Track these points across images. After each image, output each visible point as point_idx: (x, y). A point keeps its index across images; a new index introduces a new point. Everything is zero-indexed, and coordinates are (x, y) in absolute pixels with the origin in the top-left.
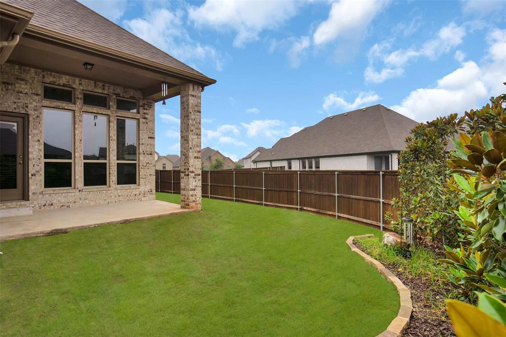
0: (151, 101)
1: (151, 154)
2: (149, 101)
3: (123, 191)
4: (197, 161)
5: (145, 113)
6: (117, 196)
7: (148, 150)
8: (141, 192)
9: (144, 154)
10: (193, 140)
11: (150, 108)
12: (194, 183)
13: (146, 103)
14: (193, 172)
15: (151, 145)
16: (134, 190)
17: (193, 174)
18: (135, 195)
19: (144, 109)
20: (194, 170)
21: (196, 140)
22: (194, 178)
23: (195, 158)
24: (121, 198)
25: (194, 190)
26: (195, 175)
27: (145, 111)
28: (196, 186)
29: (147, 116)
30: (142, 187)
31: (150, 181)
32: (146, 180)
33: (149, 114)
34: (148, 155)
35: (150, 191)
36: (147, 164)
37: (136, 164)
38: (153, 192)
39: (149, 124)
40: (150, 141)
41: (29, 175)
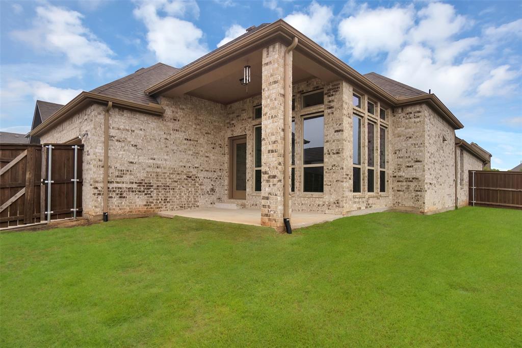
0: (337, 83)
1: (338, 153)
2: (335, 83)
3: (306, 199)
4: (271, 156)
5: (330, 102)
6: (301, 204)
7: (334, 148)
8: (324, 202)
9: (329, 154)
11: (336, 91)
12: (267, 189)
13: (331, 87)
15: (338, 140)
16: (317, 199)
18: (319, 206)
19: (329, 96)
20: (267, 169)
22: (268, 181)
23: (269, 151)
24: (304, 207)
27: (330, 98)
28: (270, 194)
29: (332, 104)
30: (327, 197)
31: (337, 189)
32: (331, 188)
33: (336, 100)
34: (334, 154)
35: (336, 202)
36: (333, 166)
37: (323, 167)
38: (341, 204)
39: (334, 114)
40: (338, 136)
41: (247, 180)
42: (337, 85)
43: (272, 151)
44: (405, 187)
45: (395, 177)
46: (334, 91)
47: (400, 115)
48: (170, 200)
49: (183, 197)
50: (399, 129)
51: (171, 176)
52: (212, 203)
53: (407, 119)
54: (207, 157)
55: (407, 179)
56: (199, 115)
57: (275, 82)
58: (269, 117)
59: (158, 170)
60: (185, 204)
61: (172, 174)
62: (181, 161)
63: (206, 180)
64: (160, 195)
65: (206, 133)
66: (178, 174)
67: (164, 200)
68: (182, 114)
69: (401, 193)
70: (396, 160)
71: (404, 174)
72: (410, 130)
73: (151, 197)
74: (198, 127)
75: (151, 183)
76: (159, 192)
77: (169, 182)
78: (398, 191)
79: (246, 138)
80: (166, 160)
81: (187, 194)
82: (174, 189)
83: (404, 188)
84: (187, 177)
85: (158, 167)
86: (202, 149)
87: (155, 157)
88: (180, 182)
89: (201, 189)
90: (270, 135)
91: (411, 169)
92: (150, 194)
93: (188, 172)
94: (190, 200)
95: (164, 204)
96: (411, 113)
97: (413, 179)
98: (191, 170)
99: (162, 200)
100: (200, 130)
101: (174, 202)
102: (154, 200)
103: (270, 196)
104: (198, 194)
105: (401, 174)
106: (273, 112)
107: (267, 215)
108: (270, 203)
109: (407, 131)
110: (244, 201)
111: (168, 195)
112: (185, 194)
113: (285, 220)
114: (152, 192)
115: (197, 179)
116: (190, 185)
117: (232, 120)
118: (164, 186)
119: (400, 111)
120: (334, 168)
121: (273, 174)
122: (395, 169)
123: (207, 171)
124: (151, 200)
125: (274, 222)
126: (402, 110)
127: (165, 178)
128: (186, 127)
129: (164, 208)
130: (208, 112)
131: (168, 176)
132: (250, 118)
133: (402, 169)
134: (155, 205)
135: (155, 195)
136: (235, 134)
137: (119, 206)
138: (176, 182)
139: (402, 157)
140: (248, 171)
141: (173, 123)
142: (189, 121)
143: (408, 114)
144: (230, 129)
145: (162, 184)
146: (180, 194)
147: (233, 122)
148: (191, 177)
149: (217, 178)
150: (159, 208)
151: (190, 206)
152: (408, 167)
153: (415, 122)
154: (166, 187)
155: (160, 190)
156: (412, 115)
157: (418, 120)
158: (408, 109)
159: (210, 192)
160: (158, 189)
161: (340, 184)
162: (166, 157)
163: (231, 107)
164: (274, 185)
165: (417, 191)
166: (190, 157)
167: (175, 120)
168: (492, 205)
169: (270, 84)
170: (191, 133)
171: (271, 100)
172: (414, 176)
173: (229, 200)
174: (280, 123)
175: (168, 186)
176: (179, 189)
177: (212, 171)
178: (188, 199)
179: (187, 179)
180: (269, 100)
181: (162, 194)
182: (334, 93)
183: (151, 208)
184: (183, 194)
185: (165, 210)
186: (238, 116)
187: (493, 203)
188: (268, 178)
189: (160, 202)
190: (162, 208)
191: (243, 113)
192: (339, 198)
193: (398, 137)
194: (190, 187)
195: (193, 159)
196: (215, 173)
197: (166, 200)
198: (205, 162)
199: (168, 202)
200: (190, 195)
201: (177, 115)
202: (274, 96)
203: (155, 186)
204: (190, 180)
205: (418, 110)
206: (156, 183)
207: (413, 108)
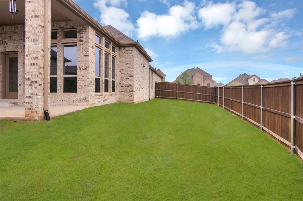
0: (86, 26)
1: (86, 69)
2: (84, 26)
3: (65, 97)
4: (33, 68)
5: (81, 37)
6: (61, 101)
7: (83, 66)
8: (77, 99)
9: (80, 69)
10: (29, 47)
12: (30, 91)
13: (82, 29)
14: (29, 79)
15: (86, 61)
16: (73, 97)
17: (29, 82)
18: (74, 101)
19: (81, 34)
20: (30, 77)
21: (33, 46)
22: (30, 85)
23: (31, 64)
24: (64, 102)
25: (30, 97)
27: (81, 35)
28: (32, 94)
29: (82, 39)
30: (79, 95)
31: (85, 91)
32: (81, 90)
33: (85, 37)
34: (83, 69)
35: (85, 99)
36: (82, 77)
37: (76, 77)
38: (87, 100)
39: (84, 45)
40: (85, 58)
41: (19, 85)
42: (86, 28)
43: (34, 64)
44: (125, 89)
45: (120, 84)
46: (84, 31)
47: (123, 51)
50: (122, 58)
53: (126, 53)
55: (126, 85)
57: (36, 16)
58: (31, 40)
69: (123, 93)
70: (121, 75)
71: (124, 82)
72: (127, 60)
78: (122, 91)
79: (18, 54)
83: (125, 90)
90: (32, 53)
91: (128, 80)
96: (128, 51)
97: (129, 85)
103: (32, 95)
105: (123, 82)
106: (35, 37)
107: (30, 109)
108: (33, 101)
109: (126, 60)
110: (16, 100)
113: (45, 111)
117: (5, 39)
119: (123, 49)
120: (83, 78)
121: (35, 80)
122: (120, 80)
125: (36, 113)
126: (124, 48)
132: (21, 39)
133: (123, 80)
136: (7, 50)
139: (124, 74)
140: (19, 78)
143: (126, 51)
144: (3, 45)
147: (5, 40)
152: (126, 79)
153: (130, 56)
156: (128, 52)
157: (131, 55)
158: (127, 48)
161: (87, 87)
163: (3, 28)
164: (35, 88)
165: (131, 91)
168: (164, 98)
169: (32, 17)
171: (33, 28)
172: (129, 84)
173: (2, 100)
174: (41, 46)
180: (31, 28)
182: (83, 32)
186: (10, 37)
187: (164, 97)
188: (31, 83)
191: (15, 35)
192: (86, 96)
193: (122, 63)
202: (35, 26)
205: (131, 49)
207: (129, 48)
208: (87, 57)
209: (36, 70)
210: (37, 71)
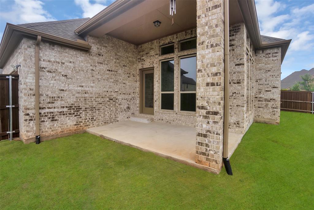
0: (239, 24)
1: (238, 83)
2: (236, 25)
4: (211, 90)
7: (234, 78)
10: (203, 57)
11: (237, 32)
14: (203, 108)
15: (239, 72)
17: (204, 112)
20: (205, 104)
22: (206, 117)
23: (208, 84)
25: (205, 136)
26: (208, 113)
27: (231, 37)
28: (209, 131)
31: (237, 112)
32: (231, 111)
33: (236, 39)
34: (234, 83)
35: (236, 123)
36: (233, 93)
38: (241, 125)
39: (235, 50)
40: (238, 69)
41: (154, 101)
42: (238, 26)
43: (213, 84)
44: (265, 105)
45: (257, 97)
46: (235, 32)
47: (261, 55)
48: (96, 118)
49: (106, 115)
50: (260, 65)
51: (97, 99)
52: (128, 118)
53: (266, 58)
54: (124, 83)
55: (266, 99)
56: (118, 52)
57: (216, 7)
58: (207, 46)
59: (86, 95)
60: (108, 121)
61: (97, 97)
62: (105, 87)
63: (123, 101)
64: (88, 115)
65: (123, 66)
66: (102, 97)
67: (92, 119)
68: (105, 50)
69: (261, 109)
70: (258, 86)
71: (263, 96)
72: (269, 66)
73: (81, 117)
74: (117, 61)
75: (80, 106)
76: (87, 113)
77: (95, 104)
78: (259, 107)
79: (154, 69)
80: (92, 87)
81: (110, 113)
82: (99, 109)
83: (263, 106)
84: (110, 99)
85: (86, 93)
86: (120, 78)
87: (83, 85)
88: (104, 104)
89: (120, 108)
90: (209, 66)
91: (270, 92)
92: (79, 115)
93: (110, 95)
94: (112, 117)
95: (92, 122)
96: (270, 54)
97: (271, 99)
98: (113, 94)
99: (89, 119)
100: (119, 63)
101: (100, 120)
102: (83, 119)
104: (117, 112)
105: (261, 95)
106: (214, 41)
107: (204, 154)
108: (209, 142)
109: (266, 66)
110: (152, 116)
111: (94, 114)
112: (108, 113)
113: (224, 159)
114: (81, 113)
115: (117, 101)
116: (112, 105)
117: (142, 56)
118: (91, 108)
119: (261, 52)
120: (234, 95)
121: (214, 110)
122: (257, 93)
123: (124, 94)
124: (80, 120)
127: (92, 102)
128: (108, 61)
129: (91, 125)
130: (125, 50)
131: (94, 100)
132: (157, 54)
133: (262, 93)
134: (83, 124)
135: (84, 115)
136: (145, 67)
137: (51, 128)
138: (101, 104)
139: (262, 84)
140: (155, 94)
141: (98, 57)
142: (111, 56)
143: (267, 54)
144: (141, 63)
145: (90, 106)
146: (104, 113)
147: (143, 58)
148: (112, 99)
149: (131, 99)
150: (87, 125)
151: (112, 121)
152: (267, 91)
153: (273, 60)
154: (92, 108)
155: (88, 111)
156: (270, 55)
157: (274, 58)
158: (267, 51)
159: (126, 110)
160: (86, 111)
161: (240, 108)
162: (92, 85)
163: (141, 47)
164: (215, 122)
165: (274, 108)
166: (111, 84)
167: (99, 55)
168: (288, 110)
169: (209, 10)
170: (112, 65)
171: (210, 27)
172: (272, 98)
173: (140, 115)
174: (223, 53)
175: (95, 108)
176: (104, 109)
177: (127, 94)
178: (110, 116)
179: (109, 101)
181: (90, 114)
182: (235, 34)
183: (81, 126)
184: (106, 113)
185: (92, 127)
186: (147, 54)
187: (289, 109)
188: (206, 114)
189: (88, 121)
190: (90, 125)
191: (151, 51)
192: (239, 120)
193: (259, 70)
194: (112, 107)
195: (114, 86)
196: (130, 95)
197: (93, 118)
198: (123, 88)
199: (94, 120)
200: (112, 113)
201: (101, 51)
203: (83, 108)
204: (111, 101)
205: (276, 51)
206: (84, 106)
207: (271, 50)
208: (241, 66)
209: (216, 93)
210: (218, 95)
